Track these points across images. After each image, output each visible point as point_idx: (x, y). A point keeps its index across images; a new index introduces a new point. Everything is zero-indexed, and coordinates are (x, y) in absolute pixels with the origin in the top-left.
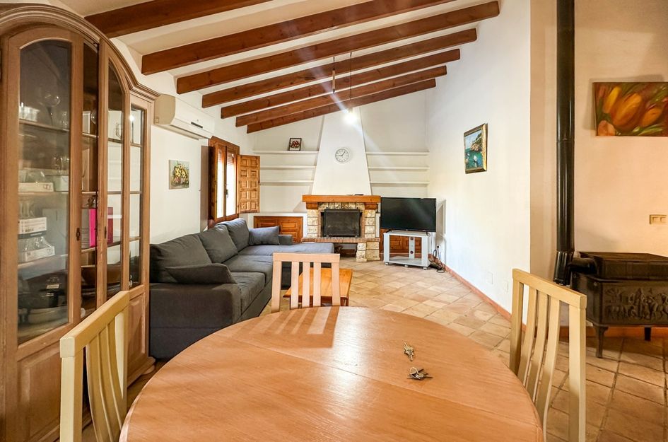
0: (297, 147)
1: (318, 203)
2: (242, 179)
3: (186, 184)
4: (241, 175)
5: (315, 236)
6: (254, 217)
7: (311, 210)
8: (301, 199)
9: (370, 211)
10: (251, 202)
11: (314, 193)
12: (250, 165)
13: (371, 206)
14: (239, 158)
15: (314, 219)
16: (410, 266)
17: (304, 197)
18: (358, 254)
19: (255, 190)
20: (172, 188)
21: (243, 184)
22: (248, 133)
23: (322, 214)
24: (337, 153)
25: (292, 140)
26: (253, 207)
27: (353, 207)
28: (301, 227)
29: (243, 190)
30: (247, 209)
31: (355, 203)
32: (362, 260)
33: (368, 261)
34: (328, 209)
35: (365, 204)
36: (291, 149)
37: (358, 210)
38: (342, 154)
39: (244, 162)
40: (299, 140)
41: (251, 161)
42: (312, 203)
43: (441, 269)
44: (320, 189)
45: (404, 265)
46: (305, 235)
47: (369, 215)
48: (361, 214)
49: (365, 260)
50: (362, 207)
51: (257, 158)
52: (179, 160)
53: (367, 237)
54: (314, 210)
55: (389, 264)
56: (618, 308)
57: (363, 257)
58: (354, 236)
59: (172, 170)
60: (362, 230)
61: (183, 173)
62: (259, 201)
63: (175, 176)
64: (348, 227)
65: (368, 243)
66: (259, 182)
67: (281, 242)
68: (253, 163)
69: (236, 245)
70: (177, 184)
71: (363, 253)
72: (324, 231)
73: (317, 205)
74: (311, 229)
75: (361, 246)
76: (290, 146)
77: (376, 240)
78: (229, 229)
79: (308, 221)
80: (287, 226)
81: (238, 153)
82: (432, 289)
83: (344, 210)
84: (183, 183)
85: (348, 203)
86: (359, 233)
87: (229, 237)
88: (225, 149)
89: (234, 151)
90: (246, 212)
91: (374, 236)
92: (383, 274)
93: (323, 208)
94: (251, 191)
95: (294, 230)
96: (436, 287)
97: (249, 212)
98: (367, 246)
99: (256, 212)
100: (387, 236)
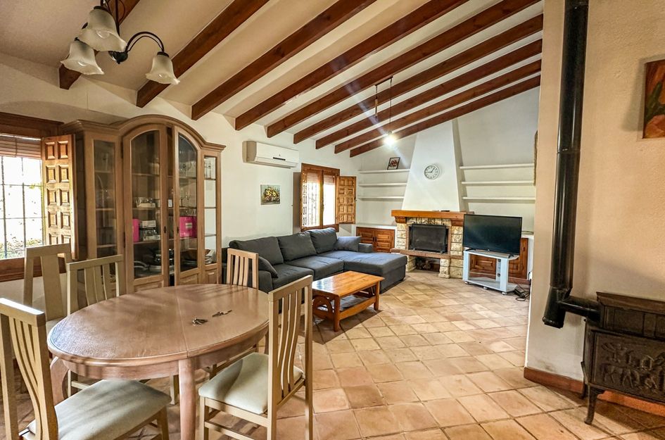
0: (394, 166)
1: (406, 218)
2: (340, 196)
3: (277, 201)
4: (339, 193)
5: (403, 248)
6: (357, 227)
7: (400, 224)
8: (391, 213)
9: (457, 228)
10: (348, 215)
11: (404, 208)
12: (347, 185)
13: (457, 223)
14: (338, 179)
15: (403, 232)
16: (488, 289)
17: (394, 212)
18: (441, 269)
19: (352, 205)
20: (263, 204)
21: (341, 200)
22: (351, 157)
23: (410, 228)
24: (426, 169)
25: (392, 160)
26: (350, 219)
27: (439, 222)
28: (393, 239)
29: (341, 205)
30: (345, 221)
31: (442, 219)
32: (443, 275)
33: (450, 278)
34: (414, 224)
35: (451, 220)
36: (390, 168)
37: (444, 226)
38: (431, 171)
39: (342, 182)
40: (397, 160)
41: (348, 181)
42: (402, 218)
43: (523, 297)
44: (407, 206)
45: (483, 287)
46: (396, 247)
47: (456, 232)
48: (447, 230)
49: (447, 276)
50: (448, 224)
51: (354, 178)
52: (271, 184)
53: (452, 253)
54: (403, 225)
55: (468, 283)
56: (620, 371)
57: (445, 273)
58: (439, 252)
59: (263, 192)
60: (449, 246)
61: (274, 193)
62: (354, 214)
63: (265, 195)
64: (434, 242)
65: (452, 260)
66: (355, 198)
67: (361, 250)
68: (350, 183)
69: (316, 248)
70: (268, 202)
71: (446, 269)
72: (411, 244)
73: (405, 220)
74: (401, 242)
75: (444, 262)
76: (389, 166)
77: (461, 258)
78: (312, 235)
79: (397, 234)
80: (382, 237)
81: (338, 175)
82: (482, 313)
83: (431, 225)
84: (274, 201)
85: (434, 219)
86: (445, 249)
87: (311, 240)
88: (321, 173)
89: (333, 173)
90: (343, 223)
91: (460, 253)
92: (450, 291)
93: (411, 222)
94: (348, 206)
95: (388, 242)
96: (490, 312)
97: (347, 223)
98: (450, 263)
99: (352, 223)
100: (467, 254)
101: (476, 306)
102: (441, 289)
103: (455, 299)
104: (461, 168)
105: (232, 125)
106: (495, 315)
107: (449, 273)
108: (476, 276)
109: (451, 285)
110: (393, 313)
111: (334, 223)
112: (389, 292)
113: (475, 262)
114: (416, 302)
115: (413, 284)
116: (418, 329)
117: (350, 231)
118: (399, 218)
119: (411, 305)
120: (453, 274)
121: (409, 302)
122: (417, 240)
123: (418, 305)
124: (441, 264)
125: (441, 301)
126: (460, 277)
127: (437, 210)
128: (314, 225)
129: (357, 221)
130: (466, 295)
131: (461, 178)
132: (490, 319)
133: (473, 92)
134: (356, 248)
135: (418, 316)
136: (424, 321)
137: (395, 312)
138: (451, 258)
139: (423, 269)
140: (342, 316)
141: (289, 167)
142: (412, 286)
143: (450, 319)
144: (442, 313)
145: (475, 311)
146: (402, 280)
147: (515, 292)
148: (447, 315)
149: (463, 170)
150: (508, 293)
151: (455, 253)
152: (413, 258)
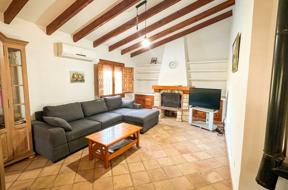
0: (154, 62)
1: (160, 90)
2: (125, 78)
3: (82, 80)
4: (124, 76)
5: (158, 105)
6: (135, 95)
7: (157, 93)
8: (151, 87)
9: (186, 95)
10: (129, 88)
11: (158, 85)
12: (128, 72)
13: (186, 92)
14: (123, 69)
15: (158, 97)
16: (202, 128)
17: (153, 86)
18: (178, 116)
19: (131, 83)
20: (71, 83)
21: (125, 80)
22: (131, 57)
23: (162, 95)
24: (170, 64)
25: (153, 59)
26: (130, 90)
27: (177, 92)
28: (153, 100)
29: (125, 83)
30: (127, 91)
31: (178, 90)
32: (179, 120)
33: (182, 121)
34: (164, 93)
35: (183, 91)
36: (152, 63)
37: (179, 94)
38: (172, 65)
39: (126, 71)
40: (156, 59)
42: (158, 89)
43: (221, 133)
44: (161, 83)
45: (199, 127)
46: (155, 105)
47: (185, 97)
48: (181, 96)
49: (181, 120)
50: (181, 93)
51: (132, 69)
52: (77, 71)
53: (183, 108)
55: (192, 125)
57: (180, 119)
58: (176, 108)
59: (72, 75)
60: (182, 104)
61: (80, 76)
62: (133, 88)
63: (73, 77)
64: (174, 102)
65: (183, 112)
66: (133, 79)
67: (134, 107)
68: (130, 71)
69: (107, 108)
70: (75, 81)
71: (180, 117)
72: (162, 103)
73: (159, 90)
74: (157, 102)
75: (179, 113)
76: (151, 62)
77: (188, 110)
78: (106, 100)
79: (155, 98)
80: (147, 99)
81: (124, 67)
82: (200, 146)
83: (172, 93)
84: (80, 80)
85: (174, 90)
86: (180, 106)
87: (105, 104)
88: (113, 65)
89: (121, 66)
90: (127, 93)
91: (187, 108)
92: (182, 130)
93: (162, 92)
94: (129, 83)
95: (150, 102)
96: (204, 145)
97: (128, 93)
98: (182, 113)
99: (131, 92)
100: (191, 109)
101: (196, 141)
102: (177, 129)
103: (184, 136)
104: (188, 63)
105: (43, 31)
106: (208, 148)
107: (182, 119)
108: (196, 120)
109: (182, 126)
110: (148, 149)
111: (122, 93)
112: (149, 132)
113: (195, 113)
114: (162, 140)
115: (163, 126)
116: (161, 163)
117: (131, 97)
118: (156, 90)
119: (159, 142)
120: (184, 119)
121: (159, 139)
122: (166, 101)
123: (164, 141)
124: (178, 114)
125: (177, 138)
126: (187, 121)
127: (175, 85)
128: (108, 94)
129: (134, 91)
130: (190, 133)
131: (188, 69)
132: (205, 151)
133: (195, 19)
134: (132, 107)
135: (162, 151)
136: (166, 155)
137: (149, 149)
138: (182, 111)
139: (168, 116)
140: (111, 157)
141: (91, 61)
142: (162, 127)
143: (182, 152)
144: (177, 147)
145: (196, 145)
146: (157, 124)
147: (217, 130)
148: (180, 149)
149: (189, 64)
150: (213, 131)
151: (185, 108)
152: (163, 111)
